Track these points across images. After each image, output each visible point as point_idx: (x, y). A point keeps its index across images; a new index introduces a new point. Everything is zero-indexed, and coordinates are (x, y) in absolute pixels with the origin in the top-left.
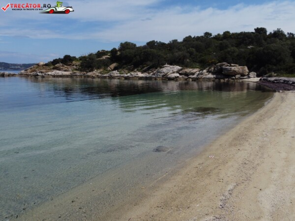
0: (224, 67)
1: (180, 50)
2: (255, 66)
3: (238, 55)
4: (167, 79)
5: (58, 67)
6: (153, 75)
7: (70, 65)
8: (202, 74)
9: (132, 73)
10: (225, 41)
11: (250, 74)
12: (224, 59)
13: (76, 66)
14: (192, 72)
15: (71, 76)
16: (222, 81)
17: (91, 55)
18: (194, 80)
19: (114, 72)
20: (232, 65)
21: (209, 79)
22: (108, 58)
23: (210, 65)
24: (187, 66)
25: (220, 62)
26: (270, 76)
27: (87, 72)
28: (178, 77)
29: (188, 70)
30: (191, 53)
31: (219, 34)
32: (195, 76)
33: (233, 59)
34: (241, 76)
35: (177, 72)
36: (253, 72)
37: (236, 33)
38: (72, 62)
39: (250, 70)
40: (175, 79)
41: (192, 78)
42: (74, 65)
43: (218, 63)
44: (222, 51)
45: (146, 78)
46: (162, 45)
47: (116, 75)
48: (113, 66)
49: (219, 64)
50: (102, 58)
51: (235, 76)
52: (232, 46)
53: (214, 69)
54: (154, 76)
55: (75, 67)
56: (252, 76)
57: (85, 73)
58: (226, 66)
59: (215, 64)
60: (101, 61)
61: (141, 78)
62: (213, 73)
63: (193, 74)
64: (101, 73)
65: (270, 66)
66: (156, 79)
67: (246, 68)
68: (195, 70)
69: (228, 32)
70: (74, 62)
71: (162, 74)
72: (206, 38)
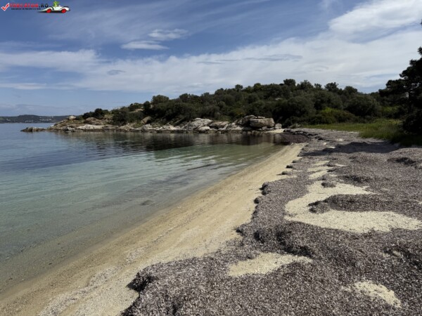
0: (251, 119)
1: (211, 103)
2: (281, 118)
3: (265, 108)
4: (198, 131)
5: (89, 121)
7: (102, 119)
8: (231, 127)
9: (165, 127)
10: (254, 94)
11: (276, 125)
12: (251, 112)
13: (108, 119)
14: (222, 124)
15: (103, 130)
16: (249, 133)
17: (123, 108)
18: (223, 132)
19: (147, 125)
20: (259, 117)
21: (237, 131)
22: (141, 111)
23: (238, 118)
24: (217, 119)
26: (294, 128)
27: (120, 126)
28: (208, 130)
29: (218, 123)
30: (221, 107)
31: (249, 87)
32: (224, 129)
33: (260, 112)
34: (268, 128)
35: (208, 125)
36: (278, 124)
37: (266, 85)
38: (103, 116)
39: (276, 122)
40: (206, 132)
41: (222, 131)
42: (106, 119)
43: (246, 115)
44: (251, 104)
45: (178, 132)
46: (195, 99)
47: (149, 129)
48: (146, 119)
49: (247, 117)
50: (134, 112)
51: (261, 128)
52: (261, 98)
53: (243, 122)
54: (185, 129)
56: (278, 128)
57: (117, 126)
58: (253, 118)
59: (243, 117)
60: (134, 114)
61: (173, 132)
63: (223, 127)
64: (134, 126)
65: (295, 118)
66: (187, 132)
67: (272, 120)
68: (224, 123)
69: (258, 84)
70: (106, 116)
71: (193, 127)
72: (238, 91)
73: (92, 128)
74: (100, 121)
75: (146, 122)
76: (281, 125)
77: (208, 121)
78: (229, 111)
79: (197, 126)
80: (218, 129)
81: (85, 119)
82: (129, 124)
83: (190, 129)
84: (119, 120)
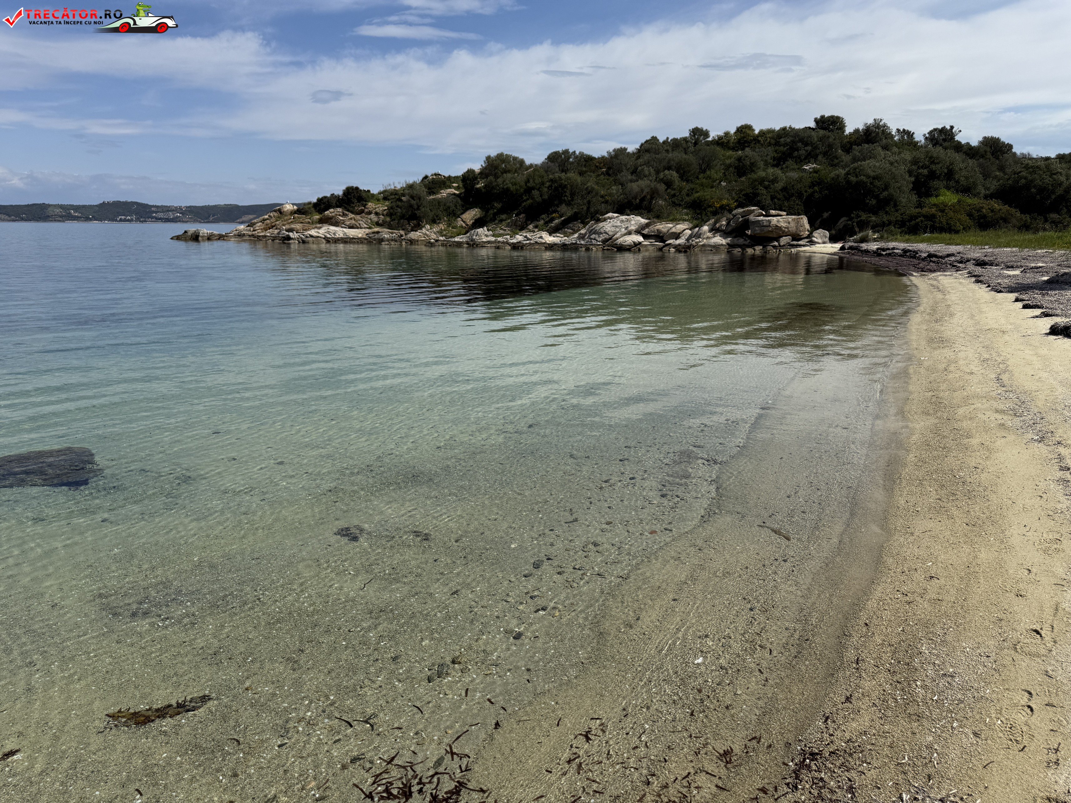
0: (752, 218)
1: (636, 172)
2: (826, 215)
3: (784, 189)
4: (613, 248)
5: (331, 218)
6: (579, 238)
7: (362, 212)
8: (698, 236)
9: (527, 235)
10: (745, 151)
11: (816, 234)
12: (750, 199)
13: (377, 214)
14: (673, 230)
15: (370, 241)
16: (750, 251)
18: (679, 249)
19: (480, 230)
20: (773, 212)
21: (716, 248)
22: (454, 194)
23: (717, 213)
24: (659, 217)
25: (741, 205)
26: (864, 240)
27: (407, 231)
28: (640, 243)
29: (664, 227)
30: (669, 184)
31: (726, 134)
32: (681, 241)
33: (773, 198)
34: (793, 239)
35: (638, 232)
36: (820, 231)
38: (365, 206)
39: (814, 226)
40: (633, 249)
41: (676, 247)
42: (370, 213)
43: (737, 207)
44: (743, 179)
45: (564, 247)
47: (486, 239)
48: (470, 215)
49: (740, 210)
50: (439, 196)
51: (778, 241)
52: (768, 164)
53: (728, 224)
54: (582, 242)
55: (372, 216)
56: (820, 241)
57: (402, 232)
58: (756, 215)
59: (730, 211)
60: (438, 202)
61: (551, 247)
62: (725, 234)
63: (677, 236)
64: (441, 233)
65: (864, 216)
66: (588, 249)
67: (804, 220)
68: (680, 227)
69: (748, 128)
70: (370, 205)
71: (602, 237)
72: (696, 144)
73: (342, 235)
74: (358, 217)
75: (470, 223)
76: (827, 233)
77: (637, 220)
78: (688, 195)
79: (611, 233)
80: (663, 241)
81: (321, 211)
82: (428, 227)
83: (594, 242)
84: (402, 217)
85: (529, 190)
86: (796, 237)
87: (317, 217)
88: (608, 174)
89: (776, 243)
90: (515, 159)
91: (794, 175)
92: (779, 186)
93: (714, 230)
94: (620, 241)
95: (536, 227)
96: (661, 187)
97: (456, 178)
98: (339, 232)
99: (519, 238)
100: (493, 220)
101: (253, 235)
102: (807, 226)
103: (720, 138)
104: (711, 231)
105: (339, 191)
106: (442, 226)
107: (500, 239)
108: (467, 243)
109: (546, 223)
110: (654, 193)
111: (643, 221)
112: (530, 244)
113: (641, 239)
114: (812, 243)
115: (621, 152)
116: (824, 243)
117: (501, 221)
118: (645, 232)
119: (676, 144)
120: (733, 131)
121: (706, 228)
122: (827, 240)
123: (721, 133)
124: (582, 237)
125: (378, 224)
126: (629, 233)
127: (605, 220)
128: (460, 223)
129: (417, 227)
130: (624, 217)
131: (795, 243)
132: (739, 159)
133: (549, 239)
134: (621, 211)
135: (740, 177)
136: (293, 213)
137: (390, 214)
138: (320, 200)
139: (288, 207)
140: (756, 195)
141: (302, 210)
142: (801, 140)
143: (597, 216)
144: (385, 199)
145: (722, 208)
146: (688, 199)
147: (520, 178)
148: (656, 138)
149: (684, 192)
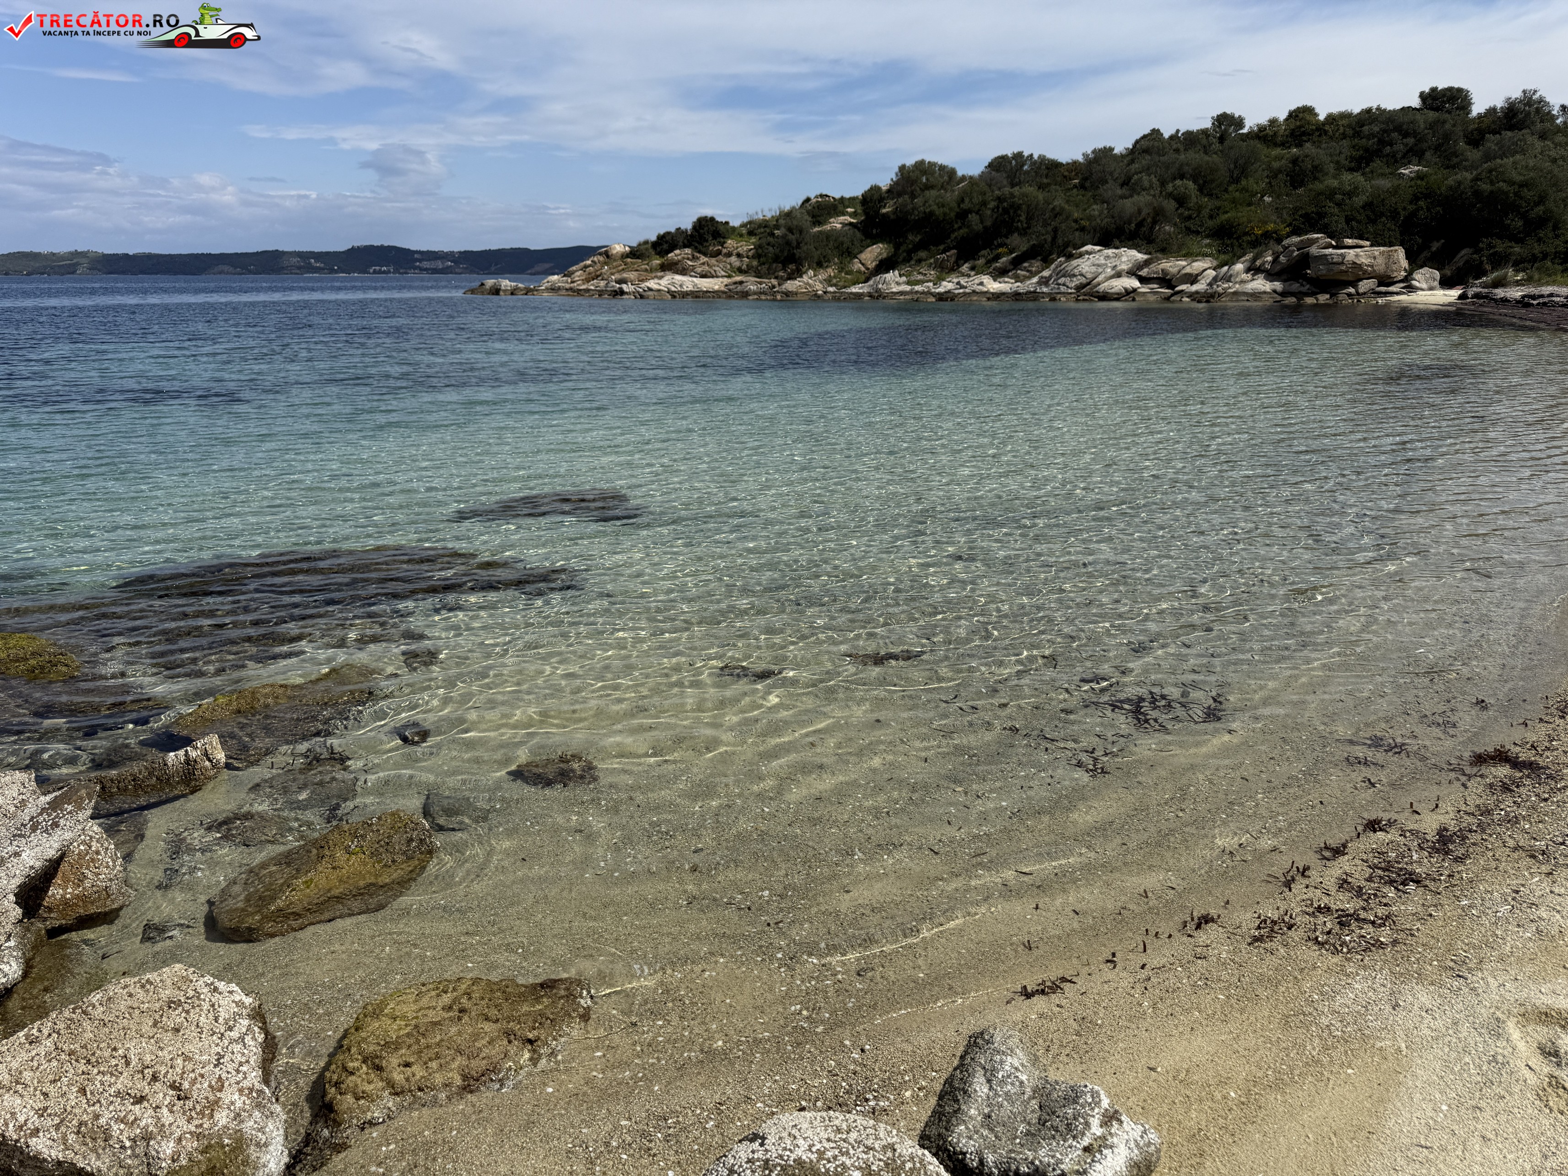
0: (1314, 250)
2: (1435, 246)
4: (1092, 296)
5: (676, 263)
6: (1040, 283)
7: (717, 254)
9: (959, 280)
11: (1417, 275)
12: (1311, 221)
13: (739, 255)
14: (1188, 270)
15: (727, 295)
16: (1308, 300)
17: (789, 215)
18: (1199, 299)
19: (885, 277)
20: (1349, 241)
21: (1256, 297)
22: (851, 224)
23: (1258, 243)
24: (1165, 251)
25: (1296, 232)
26: (1502, 283)
27: (782, 280)
28: (1135, 290)
29: (1172, 265)
30: (1181, 201)
31: (1273, 122)
32: (1200, 287)
33: (1348, 220)
34: (1380, 284)
35: (1132, 273)
36: (1425, 270)
38: (722, 244)
39: (1415, 261)
40: (1123, 298)
41: (1191, 295)
42: (729, 255)
43: (1290, 235)
44: (1300, 191)
45: (1017, 297)
47: (895, 289)
48: (873, 254)
49: (1296, 239)
50: (827, 227)
51: (1355, 286)
53: (1275, 260)
54: (1045, 290)
55: (733, 259)
56: (1424, 285)
57: (774, 282)
58: (1321, 246)
59: (1279, 241)
60: (826, 235)
61: (1001, 297)
62: (1271, 276)
63: (1193, 279)
64: (829, 281)
65: (1501, 245)
66: (1052, 300)
67: (1400, 254)
68: (1198, 265)
69: (1308, 111)
70: (730, 243)
71: (1076, 281)
72: (1222, 139)
73: (691, 288)
74: (713, 261)
75: (872, 265)
76: (1437, 275)
77: (1130, 256)
78: (1211, 217)
79: (1089, 276)
80: (1172, 287)
81: (662, 253)
82: (811, 273)
83: (1063, 289)
84: (776, 259)
85: (963, 215)
86: (1385, 280)
87: (657, 262)
88: (1082, 186)
89: (1352, 290)
90: (942, 168)
91: (1385, 183)
92: (1359, 201)
93: (1254, 270)
94: (1102, 288)
95: (972, 268)
96: (1170, 205)
97: (853, 199)
98: (688, 283)
99: (946, 286)
100: (907, 260)
101: (571, 289)
102: (1405, 263)
103: (1261, 129)
104: (1248, 270)
105: (687, 224)
106: (831, 272)
107: (918, 288)
108: (870, 295)
109: (989, 262)
110: (1158, 215)
111: (1141, 257)
112: (965, 294)
113: (1136, 283)
114: (1411, 289)
115: (1103, 155)
116: (1431, 289)
117: (919, 261)
118: (1144, 272)
119: (1190, 140)
120: (1282, 116)
121: (1239, 267)
122: (1436, 283)
123: (1263, 120)
124: (1045, 282)
125: (740, 271)
126: (1118, 275)
127: (1081, 255)
128: (857, 266)
129: (798, 273)
130: (1110, 252)
131: (1383, 289)
132: (1295, 161)
133: (993, 286)
134: (1106, 241)
135: (1295, 188)
136: (624, 256)
137: (757, 256)
138: (662, 238)
139: (618, 248)
140: (1321, 215)
141: (635, 253)
142: (1398, 129)
143: (1069, 251)
144: (751, 233)
145: (1267, 235)
146: (1210, 223)
147: (950, 197)
148: (1158, 130)
149: (1205, 212)
